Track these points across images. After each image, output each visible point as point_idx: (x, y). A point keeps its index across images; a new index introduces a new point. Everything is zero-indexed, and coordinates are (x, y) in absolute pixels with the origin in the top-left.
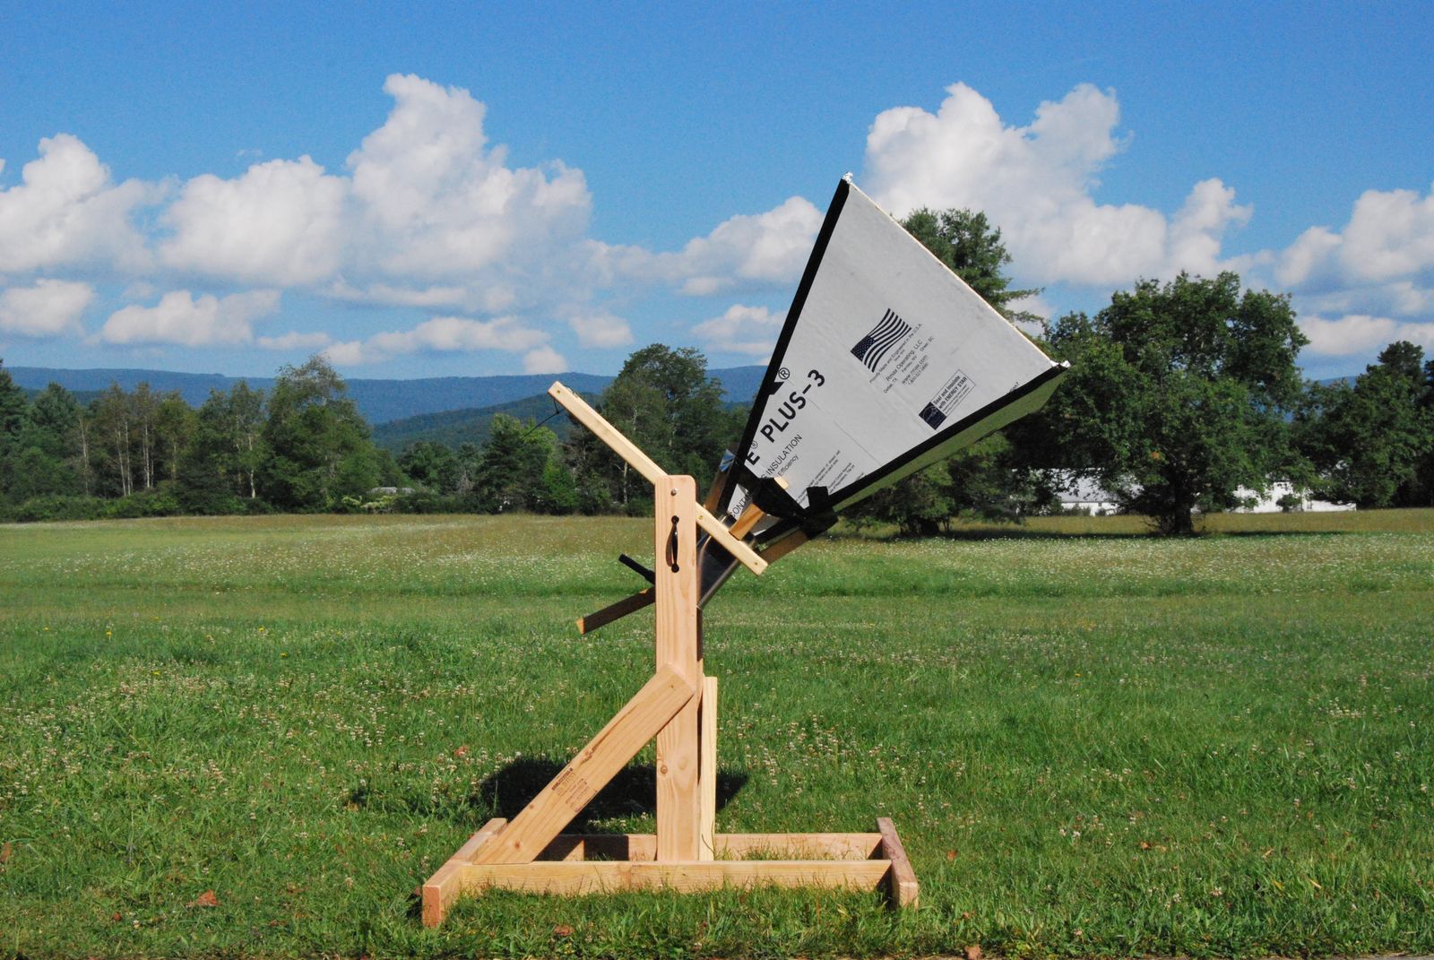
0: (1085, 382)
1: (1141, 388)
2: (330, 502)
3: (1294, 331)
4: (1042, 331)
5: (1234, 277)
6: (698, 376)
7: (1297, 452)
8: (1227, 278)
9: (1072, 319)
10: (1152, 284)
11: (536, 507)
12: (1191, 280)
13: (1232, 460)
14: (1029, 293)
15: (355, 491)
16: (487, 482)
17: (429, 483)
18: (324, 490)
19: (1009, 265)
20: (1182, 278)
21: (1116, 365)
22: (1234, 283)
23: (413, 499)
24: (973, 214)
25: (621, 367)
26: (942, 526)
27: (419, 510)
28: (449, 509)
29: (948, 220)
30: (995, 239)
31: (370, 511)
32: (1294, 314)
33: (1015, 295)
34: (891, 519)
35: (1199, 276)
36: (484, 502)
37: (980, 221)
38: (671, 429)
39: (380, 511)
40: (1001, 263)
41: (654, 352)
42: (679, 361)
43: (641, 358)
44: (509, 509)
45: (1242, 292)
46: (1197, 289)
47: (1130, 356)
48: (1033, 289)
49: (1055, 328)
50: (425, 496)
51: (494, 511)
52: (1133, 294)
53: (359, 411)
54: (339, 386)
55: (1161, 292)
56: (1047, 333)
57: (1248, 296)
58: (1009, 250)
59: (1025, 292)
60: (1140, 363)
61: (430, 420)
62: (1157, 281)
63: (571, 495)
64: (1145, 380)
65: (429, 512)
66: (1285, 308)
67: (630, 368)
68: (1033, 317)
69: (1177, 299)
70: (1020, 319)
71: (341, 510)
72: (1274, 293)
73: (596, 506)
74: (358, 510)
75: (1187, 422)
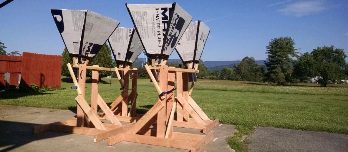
0: (307, 63)
1: (316, 64)
2: (201, 78)
3: (344, 55)
4: (301, 55)
5: (333, 46)
6: (254, 61)
7: (344, 74)
8: (332, 46)
9: (306, 53)
11: (229, 79)
12: (326, 47)
13: (332, 75)
14: (298, 49)
15: (204, 76)
16: (222, 76)
17: (214, 75)
18: (200, 76)
19: (295, 45)
20: (325, 47)
21: (312, 60)
23: (212, 77)
24: (289, 37)
25: (242, 60)
26: (284, 84)
27: (212, 79)
28: (217, 79)
29: (285, 38)
30: (293, 41)
31: (206, 79)
32: (344, 52)
34: (276, 82)
36: (221, 78)
37: (290, 38)
38: (249, 69)
39: (207, 79)
40: (294, 45)
41: (247, 58)
42: (251, 59)
43: (245, 59)
44: (225, 79)
46: (327, 48)
47: (315, 59)
50: (213, 77)
51: (223, 80)
52: (317, 49)
53: (205, 65)
54: (202, 62)
55: (321, 49)
56: (302, 55)
57: (336, 49)
58: (295, 43)
60: (316, 60)
61: (218, 67)
63: (234, 78)
64: (317, 62)
65: (214, 79)
66: (343, 51)
67: (243, 60)
71: (202, 79)
73: (238, 79)
74: (204, 79)
75: (324, 69)
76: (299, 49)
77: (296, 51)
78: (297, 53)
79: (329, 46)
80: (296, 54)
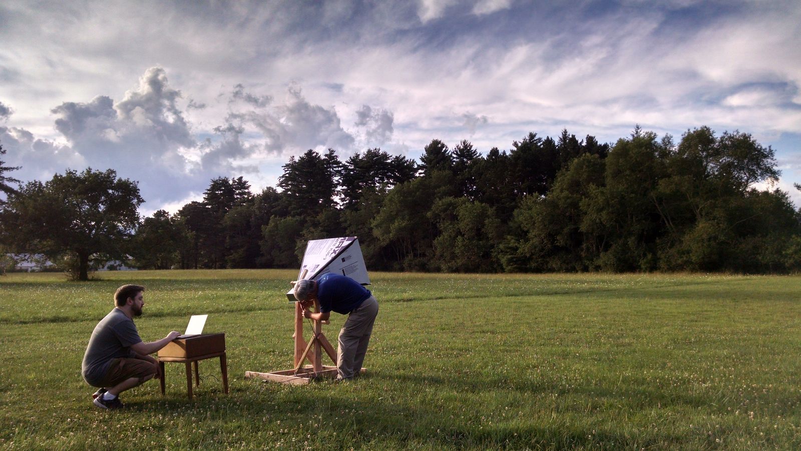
3: (138, 197)
4: (19, 187)
10: (74, 172)
12: (93, 171)
20: (89, 171)
22: (114, 175)
33: (6, 169)
35: (98, 170)
45: (117, 178)
46: (96, 176)
48: (15, 167)
49: (25, 187)
57: (120, 180)
59: (12, 168)
62: (76, 171)
68: (15, 180)
69: (86, 179)
70: (8, 181)
72: (131, 180)
76: (17, 168)
77: (6, 174)
78: (11, 180)
79: (104, 170)
80: (6, 183)
